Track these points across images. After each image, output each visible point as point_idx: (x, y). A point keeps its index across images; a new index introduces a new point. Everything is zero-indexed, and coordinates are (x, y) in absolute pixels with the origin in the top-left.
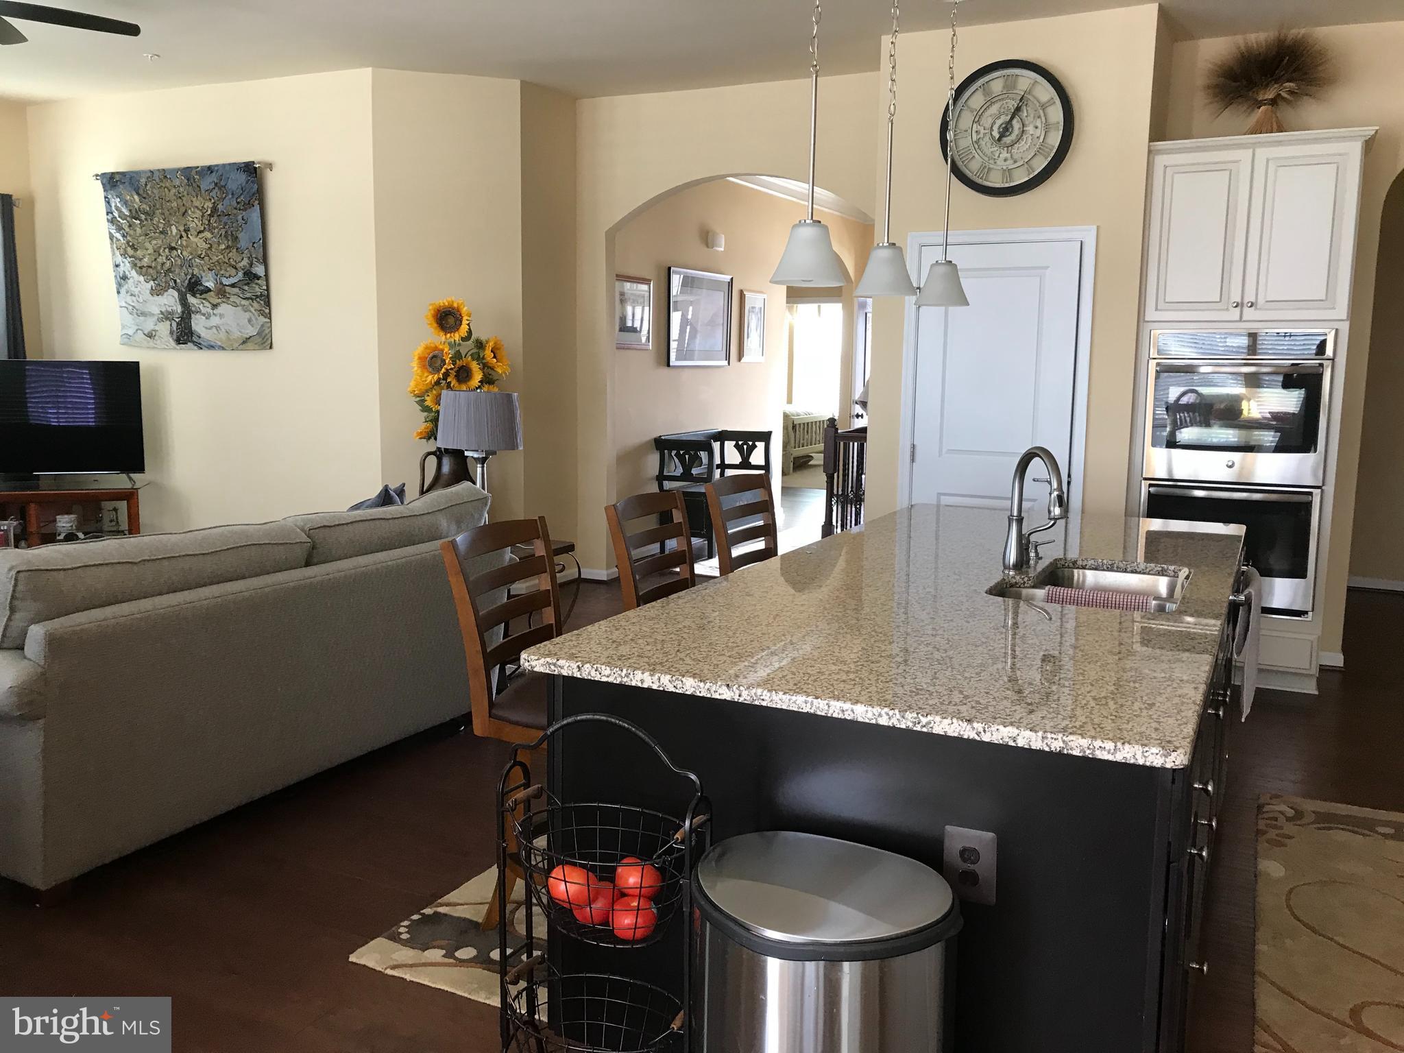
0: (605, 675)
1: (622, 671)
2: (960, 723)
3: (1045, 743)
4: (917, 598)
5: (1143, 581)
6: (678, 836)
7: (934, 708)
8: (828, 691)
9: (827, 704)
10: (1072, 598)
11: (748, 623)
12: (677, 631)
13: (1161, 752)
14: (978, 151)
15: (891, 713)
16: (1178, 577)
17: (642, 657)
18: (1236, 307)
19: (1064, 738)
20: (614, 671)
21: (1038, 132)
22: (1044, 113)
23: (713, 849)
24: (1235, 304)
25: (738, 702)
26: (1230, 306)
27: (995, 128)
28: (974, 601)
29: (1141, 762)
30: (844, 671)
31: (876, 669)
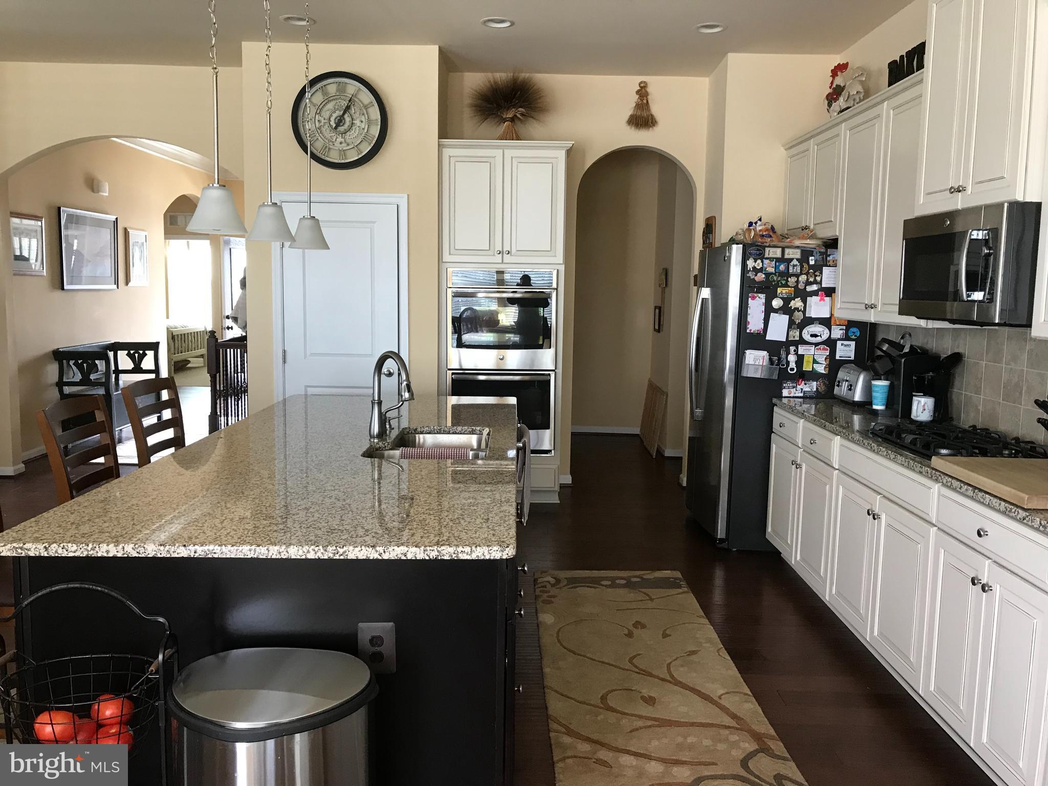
0: (71, 551)
1: (88, 545)
2: (367, 548)
3: (426, 554)
4: (313, 465)
5: (460, 439)
6: (152, 668)
7: (347, 541)
8: (266, 540)
9: (267, 549)
10: (418, 454)
11: (186, 497)
12: (127, 509)
13: (500, 549)
14: (321, 135)
15: (316, 549)
16: (482, 434)
17: (103, 533)
18: (499, 254)
19: (438, 549)
20: (81, 547)
21: (363, 125)
22: (367, 111)
23: (181, 674)
24: (498, 252)
25: (193, 558)
26: (496, 253)
27: (332, 119)
28: (355, 463)
29: (487, 557)
30: (274, 524)
31: (297, 519)
